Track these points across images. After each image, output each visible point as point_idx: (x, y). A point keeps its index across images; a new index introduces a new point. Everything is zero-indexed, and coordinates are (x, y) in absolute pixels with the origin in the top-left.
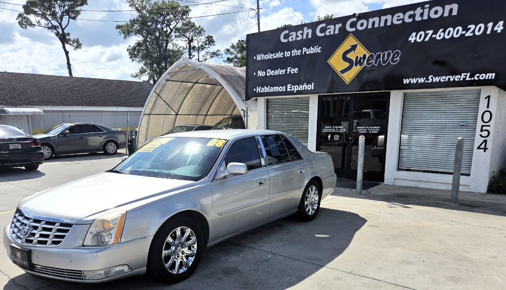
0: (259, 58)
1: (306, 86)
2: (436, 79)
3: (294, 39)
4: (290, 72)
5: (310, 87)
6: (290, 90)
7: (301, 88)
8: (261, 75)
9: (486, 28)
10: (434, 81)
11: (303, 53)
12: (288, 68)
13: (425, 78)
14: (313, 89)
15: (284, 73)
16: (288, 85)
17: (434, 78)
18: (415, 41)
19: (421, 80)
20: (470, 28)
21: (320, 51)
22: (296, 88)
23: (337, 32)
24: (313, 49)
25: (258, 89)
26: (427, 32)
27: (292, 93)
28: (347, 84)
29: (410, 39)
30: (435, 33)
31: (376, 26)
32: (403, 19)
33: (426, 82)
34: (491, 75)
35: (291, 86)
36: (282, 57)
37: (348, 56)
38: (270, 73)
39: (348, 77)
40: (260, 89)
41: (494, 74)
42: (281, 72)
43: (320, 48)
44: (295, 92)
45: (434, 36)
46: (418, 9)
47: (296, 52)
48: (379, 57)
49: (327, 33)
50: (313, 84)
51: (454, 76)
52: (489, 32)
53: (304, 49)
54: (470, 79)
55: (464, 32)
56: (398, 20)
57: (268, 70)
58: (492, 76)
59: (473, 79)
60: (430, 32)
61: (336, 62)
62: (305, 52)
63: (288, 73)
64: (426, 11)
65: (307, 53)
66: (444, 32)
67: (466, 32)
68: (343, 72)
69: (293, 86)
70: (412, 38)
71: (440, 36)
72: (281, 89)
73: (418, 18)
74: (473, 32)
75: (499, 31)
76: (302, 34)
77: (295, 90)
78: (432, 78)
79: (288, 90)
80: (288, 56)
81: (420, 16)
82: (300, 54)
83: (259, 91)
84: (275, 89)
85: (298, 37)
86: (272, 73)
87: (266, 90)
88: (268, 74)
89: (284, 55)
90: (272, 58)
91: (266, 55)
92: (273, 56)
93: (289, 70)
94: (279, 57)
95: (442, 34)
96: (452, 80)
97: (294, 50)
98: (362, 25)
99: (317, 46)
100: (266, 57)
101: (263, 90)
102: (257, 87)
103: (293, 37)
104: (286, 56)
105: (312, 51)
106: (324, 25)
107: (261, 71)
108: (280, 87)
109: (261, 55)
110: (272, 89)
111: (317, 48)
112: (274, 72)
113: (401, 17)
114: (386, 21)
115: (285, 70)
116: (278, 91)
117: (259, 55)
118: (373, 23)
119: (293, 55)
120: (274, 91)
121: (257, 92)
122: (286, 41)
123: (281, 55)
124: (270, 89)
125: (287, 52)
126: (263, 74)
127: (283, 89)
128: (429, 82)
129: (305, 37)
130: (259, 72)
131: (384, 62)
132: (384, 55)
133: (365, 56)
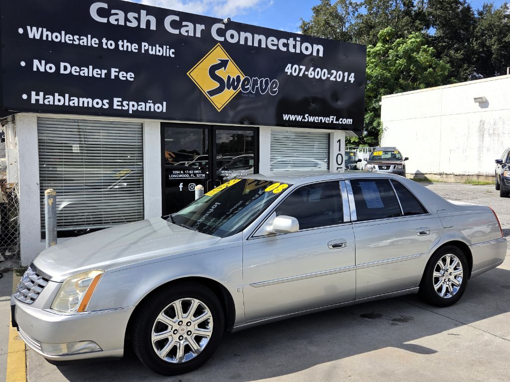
0: (34, 33)
1: (152, 105)
2: (311, 119)
3: (122, 23)
4: (117, 77)
5: (161, 108)
6: (120, 108)
7: (142, 107)
8: (42, 69)
9: (344, 77)
10: (310, 121)
11: (143, 51)
12: (113, 70)
13: (302, 116)
14: (164, 111)
15: (103, 76)
16: (116, 100)
18: (291, 73)
19: (299, 118)
20: (333, 73)
21: (173, 56)
22: (133, 106)
23: (198, 35)
24: (160, 49)
25: (34, 97)
26: (301, 67)
27: (124, 114)
28: (219, 111)
29: (286, 70)
30: (307, 70)
31: (250, 43)
32: (277, 45)
33: (303, 120)
34: (349, 120)
35: (122, 102)
36: (95, 46)
37: (217, 72)
38: (67, 69)
39: (220, 101)
40: (40, 98)
41: (351, 120)
43: (173, 50)
44: (131, 112)
45: (306, 73)
46: (290, 39)
47: (125, 45)
48: (255, 83)
49: (183, 31)
50: (165, 103)
51: (325, 118)
52: (346, 81)
53: (143, 44)
54: (336, 122)
55: (329, 76)
56: (273, 45)
57: (62, 65)
59: (338, 122)
60: (303, 68)
61: (200, 75)
62: (147, 51)
63: (113, 77)
64: (298, 44)
65: (151, 52)
66: (314, 70)
67: (331, 76)
68: (212, 93)
69: (125, 103)
70: (288, 70)
71: (311, 74)
72: (97, 103)
73: (292, 50)
74: (335, 77)
75: (352, 82)
76: (138, 19)
77: (131, 108)
78: (308, 117)
79: (115, 107)
80: (111, 48)
82: (137, 51)
83: (37, 101)
84: (83, 102)
85: (130, 22)
86: (75, 71)
87: (59, 100)
88: (62, 71)
89: (101, 43)
90: (71, 42)
91: (55, 34)
92: (74, 40)
93: (114, 72)
94: (89, 45)
95: (313, 72)
96: (323, 121)
97: (123, 41)
98: (232, 36)
99: (168, 47)
100: (57, 37)
101: (50, 100)
102: (33, 93)
103: (118, 18)
104: (105, 46)
105: (159, 51)
106: (177, 18)
107: (43, 62)
108: (96, 100)
109: (40, 29)
110: (75, 102)
111: (168, 50)
112: (78, 70)
113: (276, 42)
114: (260, 41)
115: (106, 71)
116: (90, 106)
117: (34, 29)
118: (246, 39)
119: (121, 48)
120: (81, 105)
121: (33, 101)
122: (104, 20)
123: (94, 42)
124: (70, 100)
125: (106, 41)
126: (51, 68)
127: (103, 104)
128: (306, 120)
129: (143, 26)
130: (36, 62)
131: (263, 91)
132: (261, 82)
133: (238, 77)
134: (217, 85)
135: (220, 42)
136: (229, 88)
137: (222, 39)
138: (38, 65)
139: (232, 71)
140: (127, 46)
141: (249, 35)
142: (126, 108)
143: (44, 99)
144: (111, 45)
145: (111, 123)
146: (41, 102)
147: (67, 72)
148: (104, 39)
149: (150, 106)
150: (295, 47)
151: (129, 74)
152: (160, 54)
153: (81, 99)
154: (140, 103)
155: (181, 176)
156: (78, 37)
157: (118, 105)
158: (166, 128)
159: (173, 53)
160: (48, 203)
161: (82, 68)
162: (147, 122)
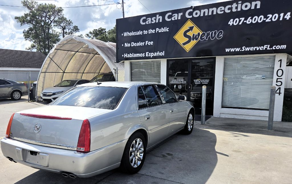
1: (159, 53)
2: (248, 49)
3: (150, 23)
4: (147, 44)
5: (162, 54)
6: (148, 56)
7: (156, 54)
9: (279, 17)
10: (246, 50)
11: (157, 32)
12: (146, 42)
13: (240, 48)
14: (164, 55)
15: (143, 45)
16: (147, 53)
17: (246, 48)
18: (233, 24)
19: (238, 50)
20: (269, 17)
21: (168, 31)
22: (152, 54)
23: (179, 18)
24: (163, 29)
25: (125, 55)
26: (240, 19)
27: (149, 58)
28: (188, 52)
29: (229, 23)
30: (246, 19)
31: (206, 14)
32: (224, 11)
33: (241, 50)
34: (283, 46)
35: (149, 53)
36: (142, 34)
37: (188, 34)
38: (134, 44)
39: (188, 47)
40: (126, 55)
41: (285, 46)
42: (141, 44)
43: (168, 28)
44: (151, 57)
45: (245, 21)
46: (234, 4)
48: (208, 34)
49: (173, 19)
50: (164, 52)
51: (259, 47)
52: (281, 19)
53: (157, 29)
54: (270, 49)
55: (265, 19)
56: (221, 11)
57: (132, 43)
60: (243, 19)
62: (158, 31)
63: (146, 44)
64: (240, 5)
65: (159, 32)
66: (252, 19)
68: (184, 44)
69: (150, 53)
70: (231, 23)
71: (249, 21)
73: (234, 10)
75: (288, 19)
76: (155, 19)
78: (245, 48)
80: (146, 33)
81: (236, 9)
82: (154, 32)
83: (126, 56)
85: (153, 21)
87: (131, 56)
91: (130, 33)
92: (135, 34)
94: (140, 34)
95: (251, 20)
96: (258, 49)
98: (196, 14)
99: (166, 27)
101: (129, 56)
102: (125, 54)
103: (149, 21)
104: (144, 33)
106: (171, 14)
107: (127, 43)
108: (141, 54)
109: (127, 33)
111: (166, 29)
113: (223, 9)
114: (213, 11)
115: (144, 43)
116: (139, 56)
117: (125, 33)
118: (204, 13)
119: (149, 33)
120: (137, 56)
124: (134, 55)
126: (129, 45)
127: (143, 55)
128: (243, 50)
129: (157, 21)
130: (125, 44)
131: (212, 38)
132: (212, 33)
133: (199, 34)
134: (187, 39)
135: (190, 18)
137: (191, 17)
138: (126, 45)
140: (151, 31)
142: (150, 55)
143: (127, 55)
146: (127, 57)
147: (133, 46)
148: (144, 31)
151: (151, 42)
152: (163, 31)
153: (137, 54)
155: (175, 82)
156: (136, 32)
157: (147, 55)
161: (137, 43)
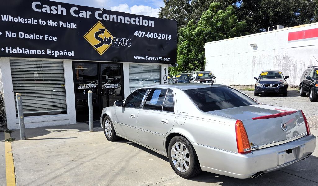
0: (5, 18)
1: (67, 53)
2: (149, 58)
3: (48, 12)
4: (48, 39)
5: (71, 54)
7: (62, 53)
8: (10, 36)
9: (165, 37)
11: (60, 26)
14: (73, 55)
15: (41, 39)
16: (48, 50)
18: (138, 35)
19: (143, 58)
21: (76, 28)
22: (57, 53)
23: (88, 17)
24: (69, 24)
25: (7, 50)
27: (53, 57)
28: (101, 55)
30: (146, 34)
31: (115, 21)
32: (130, 21)
33: (145, 59)
35: (51, 51)
36: (36, 24)
37: (99, 36)
38: (22, 35)
39: (101, 50)
41: (170, 59)
42: (38, 37)
43: (76, 25)
44: (56, 56)
45: (146, 35)
46: (137, 18)
47: (51, 23)
48: (119, 41)
49: (80, 15)
50: (73, 52)
52: (166, 39)
53: (60, 22)
54: (162, 60)
57: (20, 33)
58: (169, 59)
60: (144, 33)
61: (90, 37)
63: (46, 39)
64: (141, 20)
65: (64, 26)
67: (159, 37)
68: (97, 46)
69: (53, 52)
70: (136, 34)
72: (39, 52)
73: (138, 24)
74: (161, 37)
75: (170, 39)
76: (57, 10)
77: (56, 54)
78: (147, 57)
82: (57, 26)
83: (9, 51)
84: (32, 51)
85: (53, 11)
86: (26, 36)
87: (20, 51)
88: (20, 37)
89: (38, 22)
90: (23, 22)
91: (15, 18)
92: (25, 21)
93: (46, 37)
94: (33, 23)
95: (149, 35)
96: (155, 59)
97: (50, 21)
98: (106, 17)
99: (73, 23)
100: (16, 20)
101: (15, 51)
102: (7, 48)
103: (46, 9)
104: (41, 24)
105: (69, 26)
106: (77, 9)
107: (10, 32)
108: (38, 51)
109: (8, 16)
110: (28, 51)
111: (73, 25)
112: (28, 36)
113: (129, 20)
114: (121, 19)
115: (42, 36)
116: (36, 53)
117: (5, 16)
118: (113, 18)
119: (49, 25)
120: (31, 53)
121: (7, 52)
122: (40, 11)
123: (35, 22)
124: (25, 51)
125: (41, 21)
126: (14, 35)
127: (42, 52)
128: (146, 59)
129: (60, 13)
130: (7, 32)
131: (123, 45)
132: (122, 40)
133: (110, 38)
134: (99, 42)
135: (100, 20)
136: (106, 44)
137: (101, 19)
138: (8, 34)
139: (107, 35)
140: (52, 24)
141: (115, 17)
142: (53, 54)
143: (12, 50)
144: (44, 23)
145: (47, 61)
146: (11, 52)
147: (23, 37)
148: (40, 20)
149: (65, 53)
150: (139, 22)
151: (54, 37)
152: (69, 27)
153: (30, 50)
154: (60, 52)
155: (84, 87)
156: (27, 19)
157: (49, 53)
158: (75, 64)
159: (76, 26)
160: (18, 99)
161: (30, 35)
162: (65, 61)
